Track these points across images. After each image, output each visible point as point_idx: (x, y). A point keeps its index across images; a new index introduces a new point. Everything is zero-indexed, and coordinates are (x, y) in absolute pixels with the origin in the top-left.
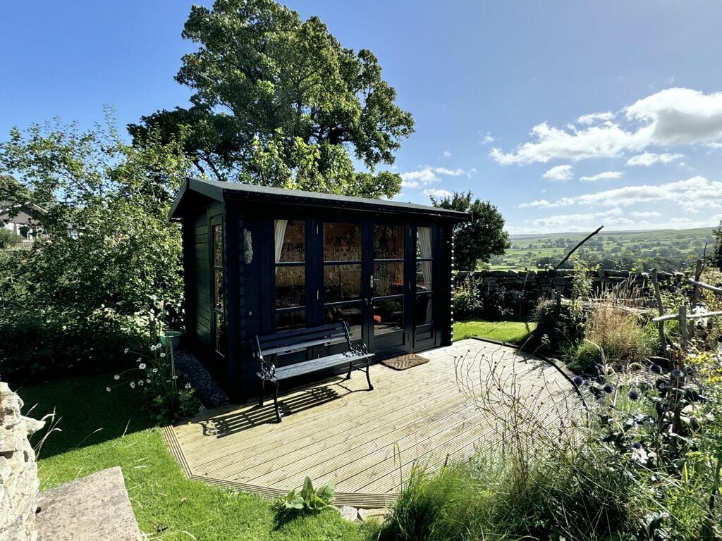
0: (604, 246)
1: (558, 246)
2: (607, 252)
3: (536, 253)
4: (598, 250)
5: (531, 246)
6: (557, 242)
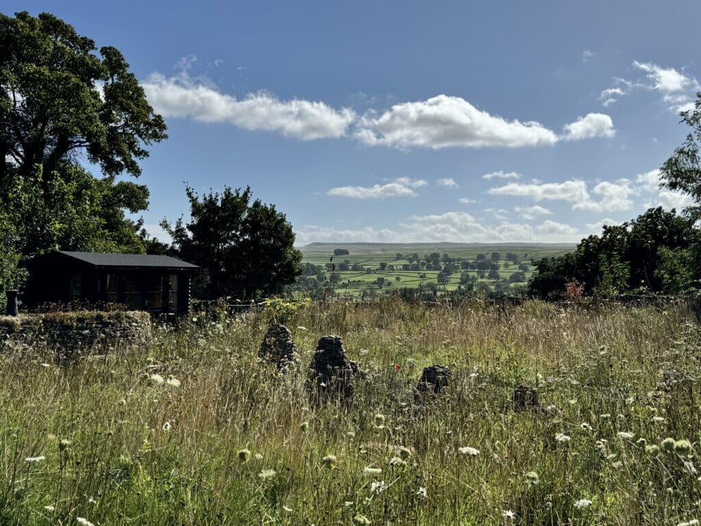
0: (502, 269)
1: (429, 268)
2: (505, 280)
3: (392, 279)
4: (490, 277)
5: (383, 266)
6: (428, 261)
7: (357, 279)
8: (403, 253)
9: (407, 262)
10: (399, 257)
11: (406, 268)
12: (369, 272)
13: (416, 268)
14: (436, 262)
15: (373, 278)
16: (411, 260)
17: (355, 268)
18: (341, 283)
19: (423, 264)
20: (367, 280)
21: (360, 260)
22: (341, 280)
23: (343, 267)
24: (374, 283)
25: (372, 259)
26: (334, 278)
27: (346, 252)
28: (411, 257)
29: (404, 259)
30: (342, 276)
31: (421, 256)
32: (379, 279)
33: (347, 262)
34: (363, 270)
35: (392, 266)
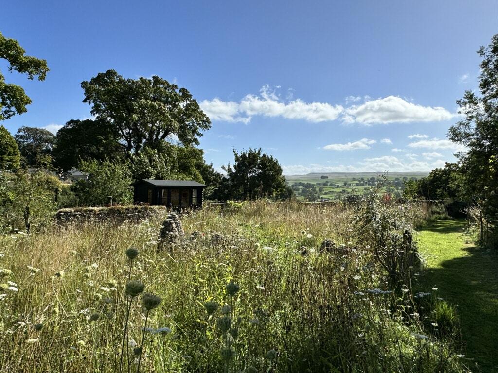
6: (369, 181)
7: (332, 190)
8: (356, 177)
9: (358, 182)
10: (354, 179)
11: (357, 185)
12: (338, 187)
13: (363, 185)
14: (373, 182)
15: (340, 190)
16: (360, 181)
17: (331, 185)
18: (324, 192)
19: (366, 183)
20: (337, 191)
21: (333, 181)
22: (324, 191)
23: (325, 185)
24: (341, 192)
25: (340, 181)
26: (320, 190)
27: (327, 177)
28: (360, 179)
29: (356, 180)
30: (324, 189)
31: (365, 179)
32: (343, 190)
33: (327, 182)
34: (335, 186)
35: (350, 184)
